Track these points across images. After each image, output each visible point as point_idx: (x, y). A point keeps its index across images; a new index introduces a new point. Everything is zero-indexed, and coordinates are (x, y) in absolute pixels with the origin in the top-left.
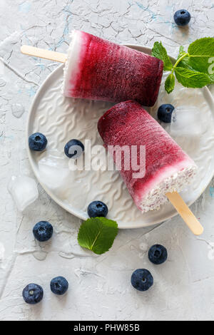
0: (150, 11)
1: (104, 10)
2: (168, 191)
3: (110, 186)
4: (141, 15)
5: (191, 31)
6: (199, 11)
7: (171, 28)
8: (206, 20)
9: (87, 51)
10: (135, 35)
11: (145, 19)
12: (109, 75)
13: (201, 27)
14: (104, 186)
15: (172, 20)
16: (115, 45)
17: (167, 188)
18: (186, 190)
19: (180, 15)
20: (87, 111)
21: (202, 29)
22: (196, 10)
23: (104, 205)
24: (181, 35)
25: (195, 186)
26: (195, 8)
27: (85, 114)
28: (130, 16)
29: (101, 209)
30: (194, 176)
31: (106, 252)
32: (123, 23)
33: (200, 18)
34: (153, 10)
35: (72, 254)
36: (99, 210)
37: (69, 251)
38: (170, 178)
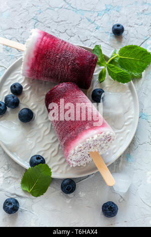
0: (95, 24)
1: (62, 21)
2: (91, 150)
3: (49, 146)
4: (88, 26)
5: (124, 40)
6: (131, 27)
7: (109, 36)
8: (136, 33)
9: (41, 42)
10: (83, 40)
11: (91, 29)
12: (55, 61)
13: (132, 37)
14: (46, 145)
15: (111, 31)
16: (63, 41)
17: (90, 148)
18: (107, 153)
19: (116, 27)
20: (40, 89)
21: (132, 39)
22: (129, 26)
23: (43, 158)
24: (116, 42)
25: (114, 151)
26: (129, 24)
27: (38, 91)
28: (81, 26)
29: (39, 161)
30: (113, 142)
31: (41, 196)
32: (75, 31)
33: (131, 31)
34: (98, 23)
35: (15, 194)
36: (38, 161)
37: (13, 192)
38: (91, 139)
